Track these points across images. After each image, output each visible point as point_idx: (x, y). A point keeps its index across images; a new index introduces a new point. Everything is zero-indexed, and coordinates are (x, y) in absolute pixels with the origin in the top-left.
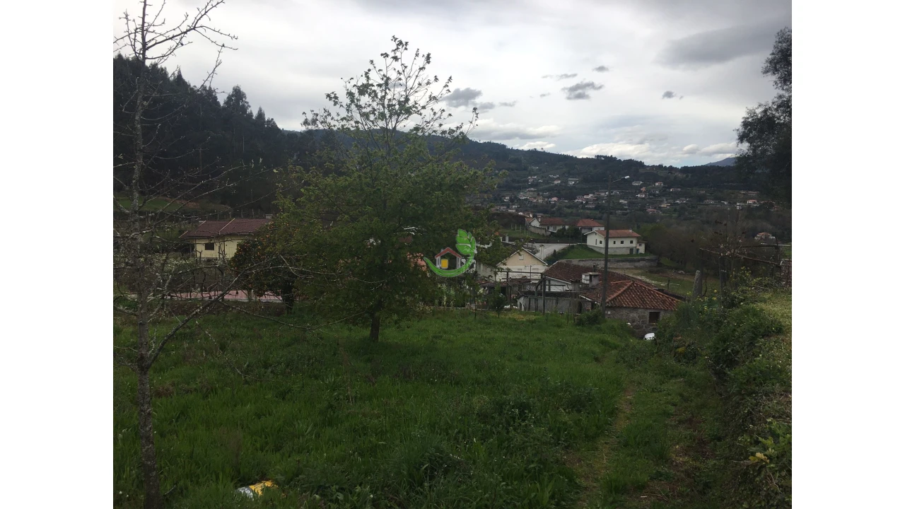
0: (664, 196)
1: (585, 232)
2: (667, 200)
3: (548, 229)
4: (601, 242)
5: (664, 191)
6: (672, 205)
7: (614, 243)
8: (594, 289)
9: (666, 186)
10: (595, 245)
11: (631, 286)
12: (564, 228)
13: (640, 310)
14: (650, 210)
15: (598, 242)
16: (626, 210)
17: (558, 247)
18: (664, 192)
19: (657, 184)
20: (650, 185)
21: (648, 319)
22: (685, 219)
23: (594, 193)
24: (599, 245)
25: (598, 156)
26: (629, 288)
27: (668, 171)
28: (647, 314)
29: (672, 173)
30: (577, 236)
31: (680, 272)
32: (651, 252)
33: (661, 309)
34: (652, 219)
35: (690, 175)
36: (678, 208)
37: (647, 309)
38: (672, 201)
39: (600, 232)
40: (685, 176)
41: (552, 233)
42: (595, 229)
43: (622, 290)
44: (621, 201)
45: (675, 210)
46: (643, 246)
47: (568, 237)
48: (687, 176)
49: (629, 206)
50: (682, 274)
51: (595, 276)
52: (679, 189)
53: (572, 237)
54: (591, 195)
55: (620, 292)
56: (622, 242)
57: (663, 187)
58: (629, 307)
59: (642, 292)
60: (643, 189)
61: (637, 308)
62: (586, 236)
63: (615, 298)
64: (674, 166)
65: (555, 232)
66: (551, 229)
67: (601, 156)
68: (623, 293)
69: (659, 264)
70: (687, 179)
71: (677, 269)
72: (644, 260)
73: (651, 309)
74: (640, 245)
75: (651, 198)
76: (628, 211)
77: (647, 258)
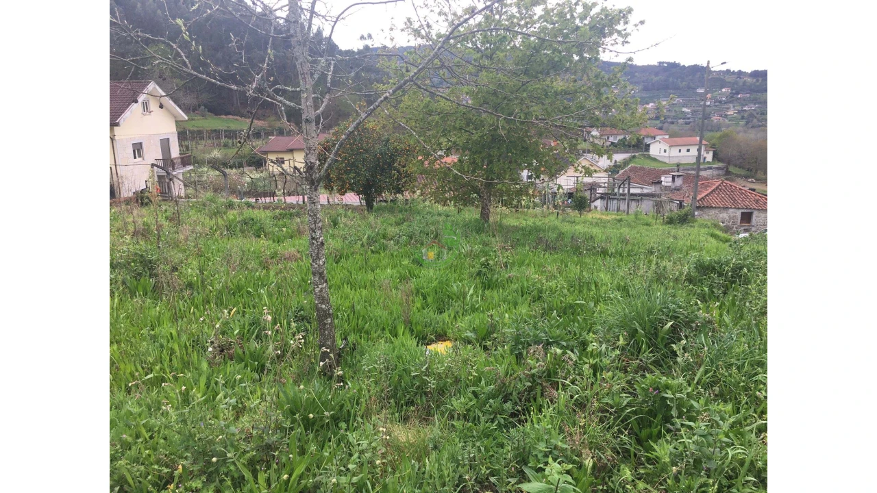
0: (731, 102)
1: (647, 141)
2: (734, 107)
3: (608, 138)
4: (665, 151)
5: (732, 97)
6: (739, 112)
7: (680, 151)
8: (678, 190)
9: (734, 92)
10: (658, 154)
11: (720, 185)
12: (625, 138)
13: (731, 210)
14: (715, 118)
15: (662, 151)
16: (689, 119)
17: (619, 157)
18: (732, 99)
19: (724, 90)
20: (716, 91)
21: (739, 219)
22: (752, 127)
23: (654, 102)
24: (662, 153)
25: (660, 63)
26: (717, 188)
27: (736, 76)
28: (739, 213)
29: (740, 78)
30: (640, 146)
31: (750, 180)
32: (719, 160)
33: (755, 209)
34: (718, 128)
35: (760, 79)
36: (746, 115)
37: (739, 208)
38: (739, 108)
39: (664, 140)
40: (755, 80)
41: (612, 143)
42: (658, 138)
43: (710, 190)
44: (684, 109)
45: (743, 118)
46: (711, 154)
47: (630, 146)
48: (758, 81)
49: (692, 114)
50: (752, 182)
51: (679, 176)
52: (748, 95)
53: (634, 146)
54: (651, 104)
55: (708, 192)
56: (688, 151)
57: (731, 93)
58: (719, 207)
59: (732, 192)
60: (709, 96)
61: (727, 208)
62: (649, 145)
63: (702, 198)
64: (743, 70)
65: (616, 142)
66: (611, 139)
67: (663, 62)
68: (712, 192)
69: (728, 173)
70: (758, 84)
71: (747, 177)
72: (710, 168)
73: (743, 208)
74: (708, 153)
75: (716, 106)
76: (691, 120)
77: (714, 166)
